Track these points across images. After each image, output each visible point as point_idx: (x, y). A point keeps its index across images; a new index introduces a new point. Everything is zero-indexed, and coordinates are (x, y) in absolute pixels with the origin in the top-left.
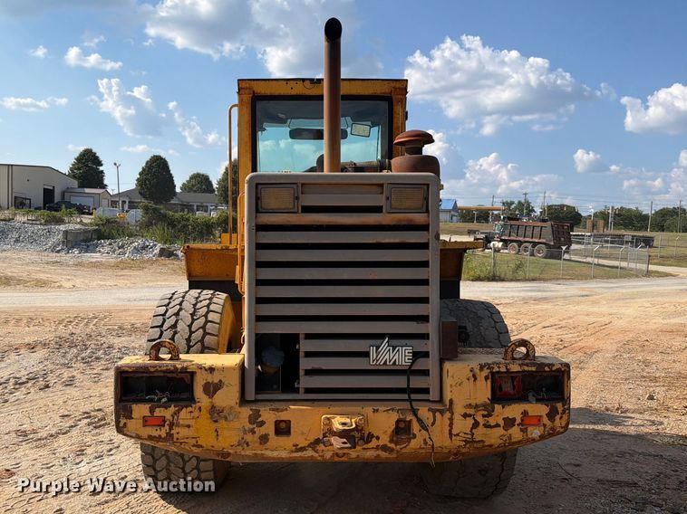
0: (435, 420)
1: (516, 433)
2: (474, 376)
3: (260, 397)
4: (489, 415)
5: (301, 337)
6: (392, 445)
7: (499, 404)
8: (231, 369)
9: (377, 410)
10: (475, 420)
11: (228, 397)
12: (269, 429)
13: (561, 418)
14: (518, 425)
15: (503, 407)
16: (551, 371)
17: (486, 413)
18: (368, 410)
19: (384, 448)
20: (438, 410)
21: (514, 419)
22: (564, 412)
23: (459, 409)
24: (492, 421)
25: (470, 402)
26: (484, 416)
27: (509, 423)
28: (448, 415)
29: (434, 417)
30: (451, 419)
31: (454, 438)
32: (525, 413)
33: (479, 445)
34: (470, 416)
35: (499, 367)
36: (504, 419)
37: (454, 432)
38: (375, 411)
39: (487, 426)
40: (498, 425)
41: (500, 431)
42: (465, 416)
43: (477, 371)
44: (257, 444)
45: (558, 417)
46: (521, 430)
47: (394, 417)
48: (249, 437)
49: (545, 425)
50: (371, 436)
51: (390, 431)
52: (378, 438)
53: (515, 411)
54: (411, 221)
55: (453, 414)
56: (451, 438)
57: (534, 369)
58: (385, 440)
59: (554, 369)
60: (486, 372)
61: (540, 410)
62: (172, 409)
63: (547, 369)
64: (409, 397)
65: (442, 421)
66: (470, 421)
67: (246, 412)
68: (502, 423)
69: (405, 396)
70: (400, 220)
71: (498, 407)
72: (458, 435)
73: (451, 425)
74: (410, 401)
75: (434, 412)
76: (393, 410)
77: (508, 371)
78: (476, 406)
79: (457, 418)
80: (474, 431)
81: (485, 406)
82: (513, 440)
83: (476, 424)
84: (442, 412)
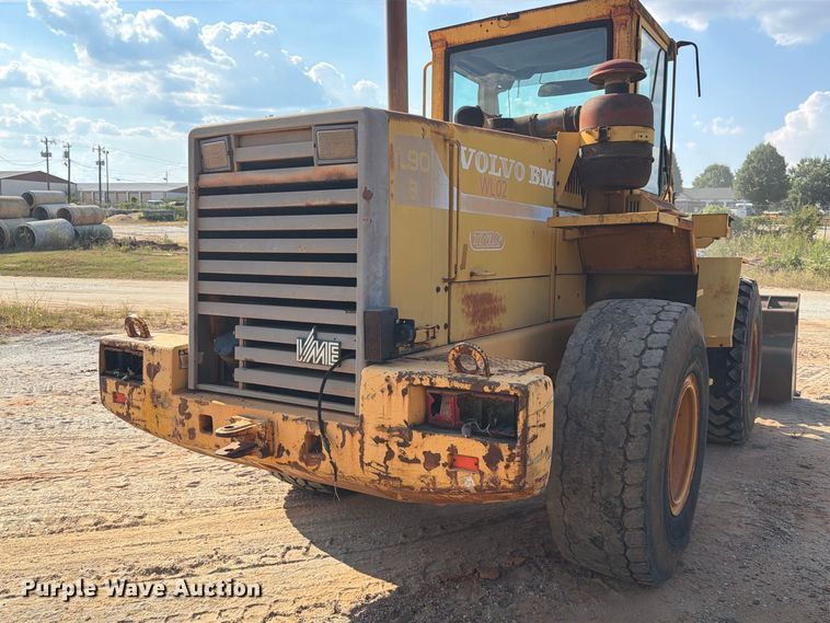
0: (344, 440)
1: (440, 475)
2: (389, 387)
3: (202, 387)
4: (405, 445)
5: (241, 321)
6: (303, 464)
7: (419, 431)
8: (167, 351)
9: (287, 418)
10: (389, 449)
11: (163, 382)
12: (195, 423)
13: (507, 467)
14: (444, 465)
15: (424, 437)
16: (493, 393)
17: (401, 440)
18: (277, 417)
19: (295, 465)
20: (348, 428)
21: (438, 457)
22: (511, 458)
23: (370, 431)
24: (410, 453)
25: (382, 422)
26: (399, 444)
27: (432, 460)
28: (358, 435)
29: (344, 436)
30: (362, 442)
31: (365, 468)
32: (452, 450)
33: (396, 484)
34: (382, 441)
35: (421, 379)
36: (424, 453)
37: (366, 460)
38: (285, 418)
39: (403, 459)
40: (416, 461)
41: (419, 469)
42: (378, 440)
43: (393, 381)
44: (187, 439)
45: (501, 465)
46: (448, 474)
47: (303, 429)
48: (180, 428)
49: (482, 474)
50: (281, 449)
51: (299, 446)
52: (288, 453)
53: (439, 443)
54: (343, 174)
55: (363, 435)
56: (362, 466)
57: (467, 387)
58: (295, 456)
59: (497, 390)
60: (404, 384)
61: (474, 448)
62: (128, 388)
63: (486, 389)
64: (320, 405)
65: (352, 442)
66: (383, 449)
67: (176, 400)
68: (422, 458)
69: (315, 403)
70: (330, 174)
71: (417, 435)
72: (369, 464)
73: (362, 449)
74: (319, 409)
75: (343, 428)
76: (302, 419)
77: (432, 387)
78: (390, 430)
79: (369, 442)
80: (388, 462)
81: (400, 430)
82: (438, 486)
83: (390, 455)
84: (352, 431)
